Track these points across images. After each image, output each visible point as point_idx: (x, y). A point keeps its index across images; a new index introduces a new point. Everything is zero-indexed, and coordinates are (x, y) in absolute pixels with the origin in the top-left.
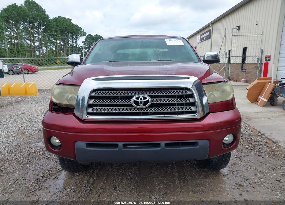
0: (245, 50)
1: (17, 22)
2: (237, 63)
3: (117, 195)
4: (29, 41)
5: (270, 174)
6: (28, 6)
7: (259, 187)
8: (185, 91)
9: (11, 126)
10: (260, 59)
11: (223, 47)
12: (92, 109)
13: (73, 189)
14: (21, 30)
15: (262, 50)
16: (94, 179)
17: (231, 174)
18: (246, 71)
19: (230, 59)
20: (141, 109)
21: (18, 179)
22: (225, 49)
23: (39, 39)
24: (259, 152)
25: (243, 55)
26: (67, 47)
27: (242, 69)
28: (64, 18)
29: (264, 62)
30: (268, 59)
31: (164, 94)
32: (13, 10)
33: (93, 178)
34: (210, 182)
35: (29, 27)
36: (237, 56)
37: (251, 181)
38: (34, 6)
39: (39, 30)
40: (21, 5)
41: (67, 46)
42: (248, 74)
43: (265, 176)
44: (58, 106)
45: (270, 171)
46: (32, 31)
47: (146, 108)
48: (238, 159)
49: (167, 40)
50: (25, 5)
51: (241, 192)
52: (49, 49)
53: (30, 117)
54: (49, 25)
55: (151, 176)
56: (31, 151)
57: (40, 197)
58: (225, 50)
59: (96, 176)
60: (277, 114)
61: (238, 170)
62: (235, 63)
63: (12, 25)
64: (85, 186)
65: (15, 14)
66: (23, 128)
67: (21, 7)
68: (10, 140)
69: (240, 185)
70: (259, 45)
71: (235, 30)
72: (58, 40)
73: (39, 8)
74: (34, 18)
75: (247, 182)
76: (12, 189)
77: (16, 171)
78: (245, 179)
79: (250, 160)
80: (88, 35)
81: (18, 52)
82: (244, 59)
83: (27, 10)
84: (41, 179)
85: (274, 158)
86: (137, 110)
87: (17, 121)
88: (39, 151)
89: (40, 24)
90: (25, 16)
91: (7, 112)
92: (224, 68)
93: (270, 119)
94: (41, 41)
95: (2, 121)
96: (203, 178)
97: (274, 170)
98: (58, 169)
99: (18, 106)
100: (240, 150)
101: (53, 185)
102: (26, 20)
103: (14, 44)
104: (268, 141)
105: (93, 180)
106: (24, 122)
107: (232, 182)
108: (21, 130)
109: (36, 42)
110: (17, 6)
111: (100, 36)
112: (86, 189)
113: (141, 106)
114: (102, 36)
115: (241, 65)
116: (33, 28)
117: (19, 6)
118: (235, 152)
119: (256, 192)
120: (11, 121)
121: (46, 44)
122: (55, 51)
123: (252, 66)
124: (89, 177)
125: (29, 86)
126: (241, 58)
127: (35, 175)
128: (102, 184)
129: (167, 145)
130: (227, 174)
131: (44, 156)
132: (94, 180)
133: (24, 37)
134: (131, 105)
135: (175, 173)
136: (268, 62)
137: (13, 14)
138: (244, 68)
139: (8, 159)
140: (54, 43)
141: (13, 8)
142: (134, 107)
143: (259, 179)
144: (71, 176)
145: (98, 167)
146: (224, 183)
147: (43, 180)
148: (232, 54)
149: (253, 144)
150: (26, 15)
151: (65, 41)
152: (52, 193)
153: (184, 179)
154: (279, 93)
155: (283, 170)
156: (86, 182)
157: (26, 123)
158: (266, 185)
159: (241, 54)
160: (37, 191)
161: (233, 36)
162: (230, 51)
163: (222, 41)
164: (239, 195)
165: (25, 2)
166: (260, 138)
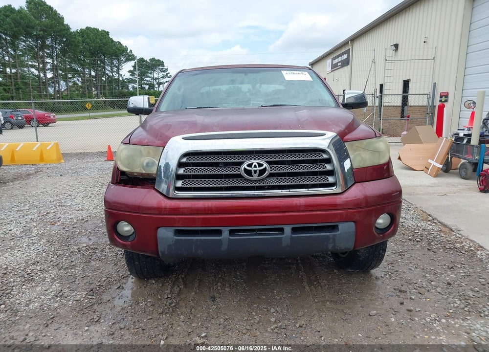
0: (406, 84)
1: (15, 37)
2: (394, 106)
3: (218, 308)
4: (36, 70)
5: (445, 274)
6: (33, 10)
7: (429, 293)
8: (319, 154)
9: (29, 212)
10: (431, 99)
11: (371, 80)
12: (183, 182)
13: (150, 302)
14: (21, 51)
15: (435, 84)
16: (181, 287)
17: (387, 276)
18: (408, 120)
19: (382, 99)
20: (255, 181)
21: (61, 290)
22: (374, 82)
23: (53, 66)
24: (429, 244)
25: (403, 93)
26: (103, 80)
27: (402, 116)
28: (97, 30)
29: (437, 103)
30: (443, 99)
31: (288, 159)
32: (7, 16)
33: (179, 287)
34: (357, 288)
35: (35, 45)
36: (394, 95)
37: (417, 285)
38: (43, 10)
39: (52, 50)
40: (21, 7)
41: (103, 78)
42: (411, 123)
43: (437, 278)
44: (127, 176)
45: (445, 271)
46: (40, 53)
47: (261, 180)
48: (397, 255)
49: (286, 72)
50: (27, 8)
51: (401, 300)
52: (71, 84)
53: (58, 198)
54: (71, 43)
55: (266, 282)
56: (72, 250)
57: (102, 314)
58: (374, 85)
59: (182, 283)
60: (458, 188)
61: (397, 271)
62: (390, 106)
63: (7, 43)
64: (168, 298)
65: (10, 24)
66: (51, 215)
67: (21, 11)
68: (33, 234)
69: (401, 291)
70: (430, 75)
71: (391, 52)
72: (87, 68)
73: (53, 13)
74: (43, 30)
75: (411, 287)
76: (56, 305)
77: (56, 278)
78: (409, 282)
79: (416, 257)
80: (138, 58)
81: (18, 89)
82: (405, 99)
83: (32, 17)
84: (98, 289)
85: (452, 252)
86: (249, 182)
87: (37, 205)
88: (85, 250)
89: (54, 40)
90: (28, 27)
91: (17, 192)
92: (373, 114)
93: (447, 195)
94: (56, 69)
95: (13, 206)
96: (345, 283)
97: (452, 269)
98: (121, 275)
99: (33, 181)
100: (400, 243)
101: (118, 297)
102: (31, 34)
103: (10, 76)
104: (443, 228)
105: (178, 289)
106: (50, 206)
107: (389, 287)
108: (47, 219)
109: (48, 72)
110: (14, 9)
111: (159, 60)
112: (170, 301)
113: (255, 177)
114: (162, 61)
115: (400, 109)
116: (43, 47)
117: (17, 9)
118: (393, 245)
119: (424, 300)
120: (28, 205)
121: (66, 75)
122: (81, 87)
123: (419, 110)
124: (171, 285)
125: (48, 148)
126: (400, 98)
127: (88, 284)
128: (193, 293)
129: (295, 230)
130: (381, 277)
131: (94, 257)
132: (180, 289)
133: (27, 64)
134: (240, 176)
135: (302, 276)
136: (444, 103)
137: (6, 24)
138: (405, 114)
139: (38, 263)
140: (79, 74)
141: (7, 13)
142: (244, 178)
143: (429, 282)
144: (144, 284)
145: (183, 270)
146: (376, 289)
147: (101, 290)
148: (385, 92)
149: (419, 233)
150: (30, 24)
151: (100, 69)
152: (119, 309)
153: (316, 284)
154: (454, 153)
155: (464, 269)
156: (168, 291)
157: (53, 208)
158: (439, 290)
159: (400, 91)
160: (95, 306)
161: (387, 62)
162: (381, 86)
163: (369, 70)
164: (399, 304)
165: (27, 2)
166: (431, 225)
